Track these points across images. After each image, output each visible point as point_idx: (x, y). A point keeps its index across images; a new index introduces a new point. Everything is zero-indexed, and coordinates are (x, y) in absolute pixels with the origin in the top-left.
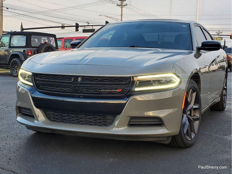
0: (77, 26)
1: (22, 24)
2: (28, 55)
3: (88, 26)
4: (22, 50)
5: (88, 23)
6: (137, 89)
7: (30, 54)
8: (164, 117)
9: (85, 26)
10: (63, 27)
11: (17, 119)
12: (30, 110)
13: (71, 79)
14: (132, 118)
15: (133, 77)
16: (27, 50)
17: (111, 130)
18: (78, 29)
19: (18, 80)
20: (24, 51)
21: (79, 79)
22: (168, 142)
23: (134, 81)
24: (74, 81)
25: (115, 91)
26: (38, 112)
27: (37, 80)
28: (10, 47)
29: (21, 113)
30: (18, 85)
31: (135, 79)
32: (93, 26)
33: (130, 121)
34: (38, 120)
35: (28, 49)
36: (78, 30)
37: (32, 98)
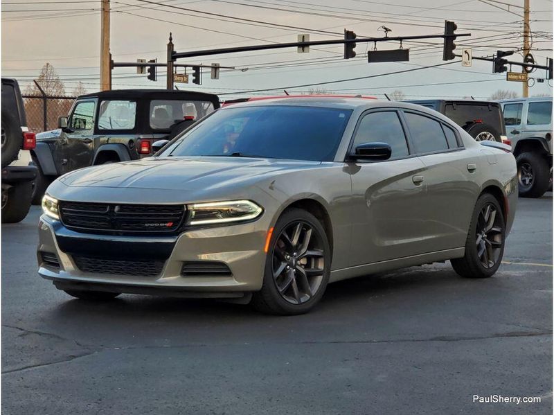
0: (350, 41)
1: (171, 39)
2: (140, 152)
3: (386, 39)
4: (125, 139)
5: (387, 30)
6: (193, 223)
7: (145, 149)
8: (232, 263)
9: (375, 40)
10: (303, 45)
11: (39, 272)
12: (54, 255)
13: (106, 208)
14: (187, 263)
15: (186, 205)
16: (139, 138)
17: (157, 281)
18: (354, 50)
19: (41, 212)
20: (131, 141)
21: (117, 209)
22: (246, 302)
23: (188, 212)
24: (110, 212)
25: (163, 224)
26: (64, 258)
27: (65, 211)
28: (97, 131)
29: (45, 261)
30: (41, 219)
31: (190, 208)
32: (401, 39)
33: (183, 269)
34: (64, 270)
35: (141, 137)
36: (353, 55)
37: (57, 237)
